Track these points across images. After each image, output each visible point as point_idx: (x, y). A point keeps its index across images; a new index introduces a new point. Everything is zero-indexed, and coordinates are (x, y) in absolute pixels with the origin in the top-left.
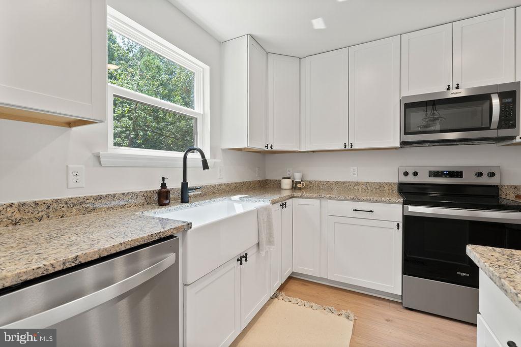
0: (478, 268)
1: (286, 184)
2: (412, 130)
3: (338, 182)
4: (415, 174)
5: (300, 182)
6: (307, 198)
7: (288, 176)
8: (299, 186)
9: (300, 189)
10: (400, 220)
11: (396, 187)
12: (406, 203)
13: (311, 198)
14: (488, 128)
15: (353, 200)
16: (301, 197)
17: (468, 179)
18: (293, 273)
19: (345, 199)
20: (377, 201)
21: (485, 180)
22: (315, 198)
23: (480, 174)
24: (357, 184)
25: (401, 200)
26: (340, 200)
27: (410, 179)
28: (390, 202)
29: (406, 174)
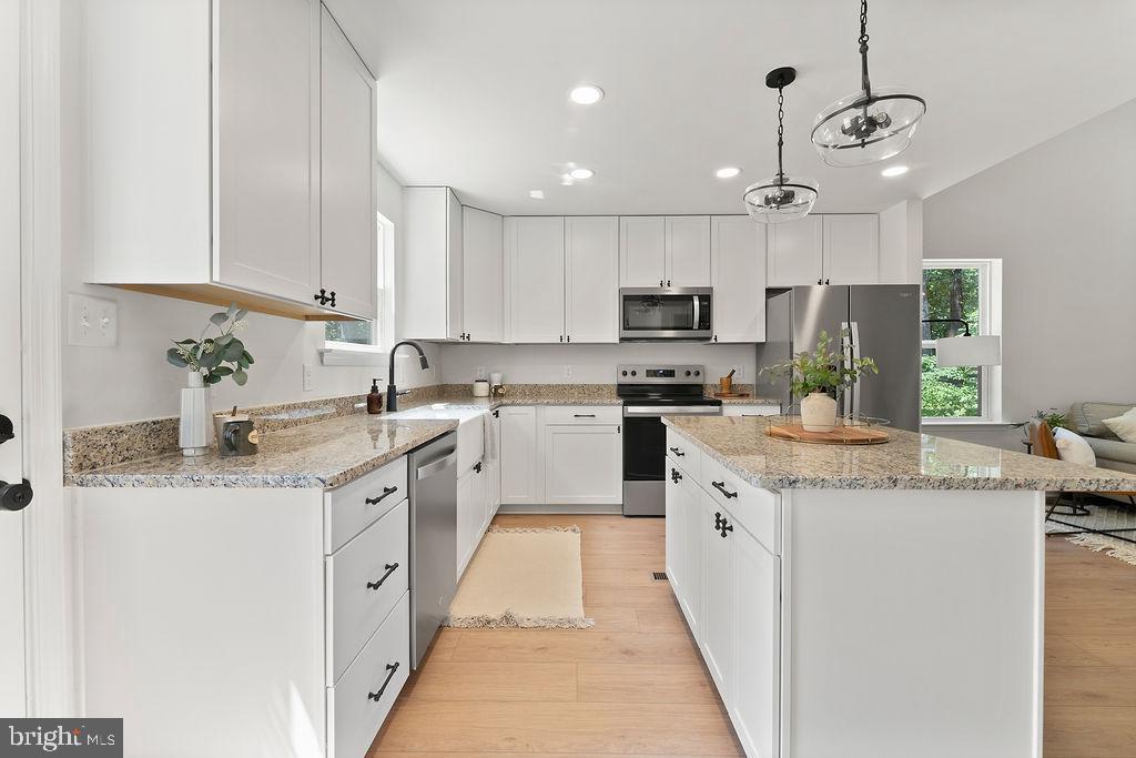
0: (665, 426)
1: (482, 389)
2: (631, 325)
3: (549, 386)
4: (634, 373)
5: (501, 387)
6: (519, 405)
7: (483, 378)
8: (500, 391)
9: (502, 395)
10: (621, 423)
11: (615, 390)
12: (625, 404)
13: (525, 405)
14: (691, 329)
15: (574, 404)
16: (513, 404)
17: (679, 379)
18: (502, 507)
19: (565, 404)
20: (598, 404)
21: (692, 380)
22: (530, 405)
23: (688, 373)
24: (572, 387)
25: (621, 401)
26: (560, 405)
27: (629, 380)
28: (611, 405)
29: (625, 374)
